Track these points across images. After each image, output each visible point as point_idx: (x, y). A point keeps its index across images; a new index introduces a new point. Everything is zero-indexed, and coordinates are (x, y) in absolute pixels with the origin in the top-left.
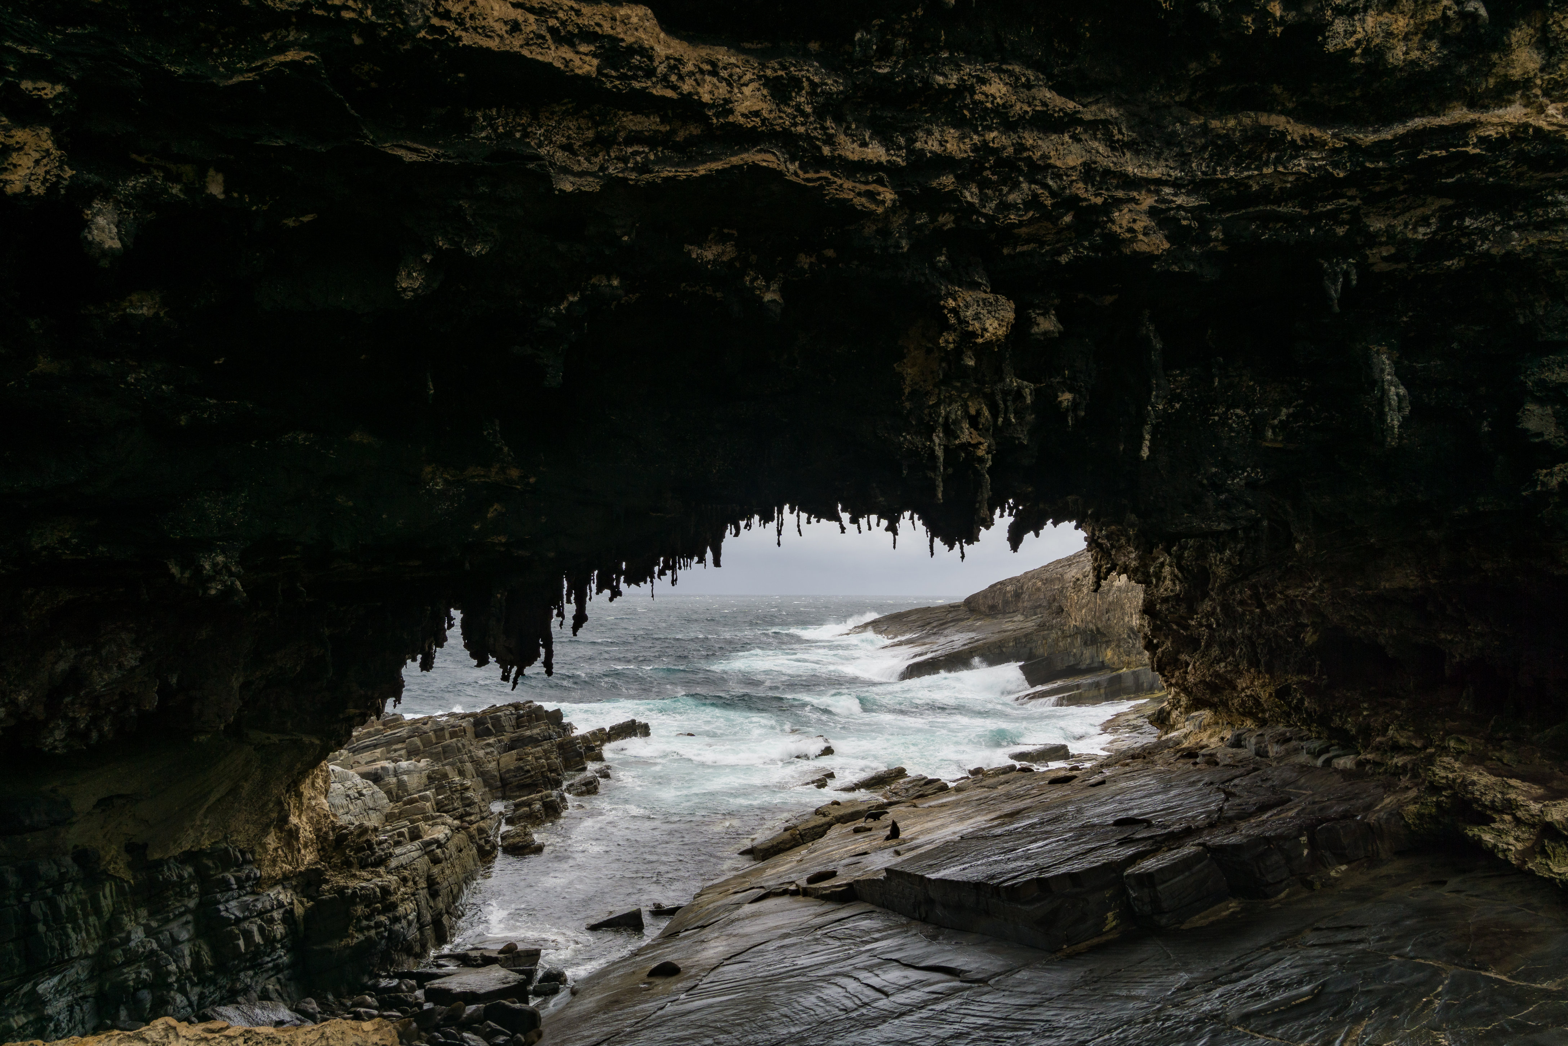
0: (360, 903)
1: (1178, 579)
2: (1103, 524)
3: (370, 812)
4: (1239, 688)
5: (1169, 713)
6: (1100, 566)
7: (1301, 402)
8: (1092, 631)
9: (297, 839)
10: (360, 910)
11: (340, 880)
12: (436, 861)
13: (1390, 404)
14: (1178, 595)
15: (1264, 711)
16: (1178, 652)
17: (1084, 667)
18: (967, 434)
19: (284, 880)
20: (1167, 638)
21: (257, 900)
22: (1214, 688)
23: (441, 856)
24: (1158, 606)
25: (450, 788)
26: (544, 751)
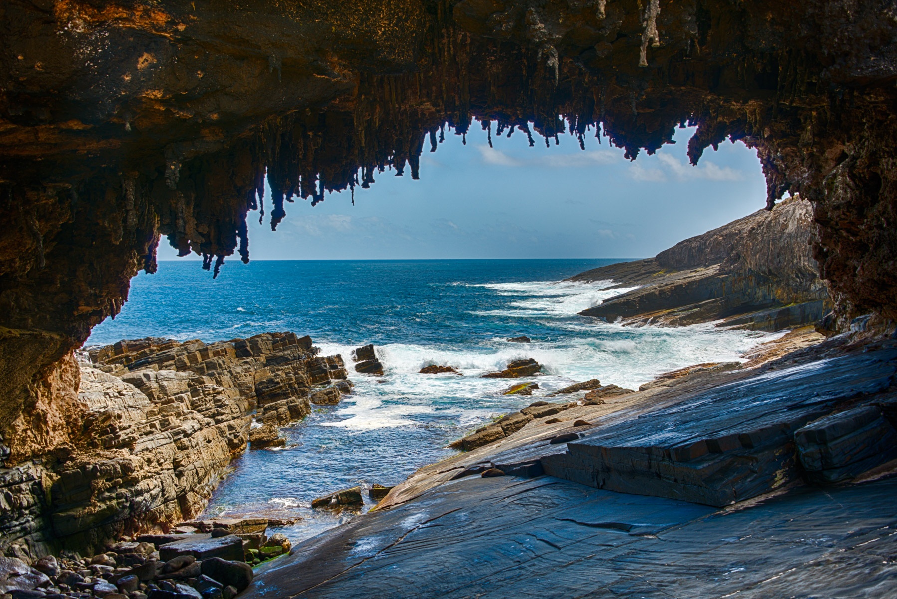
0: (100, 477)
1: (849, 187)
2: (779, 146)
3: (129, 409)
5: (835, 321)
6: (775, 186)
8: (764, 272)
9: (46, 423)
10: (101, 483)
11: (85, 458)
12: (182, 448)
14: (849, 202)
16: (847, 258)
17: (756, 304)
19: (35, 457)
20: (836, 244)
21: (7, 473)
23: (187, 444)
24: (829, 214)
25: (203, 392)
26: (294, 368)
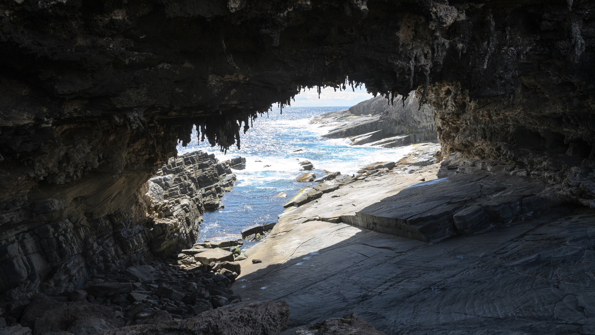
0: (168, 229)
1: (454, 106)
4: (475, 146)
5: (441, 153)
7: (535, 44)
9: (142, 207)
10: (168, 232)
11: (160, 221)
12: (187, 212)
13: (578, 47)
14: (454, 112)
15: (484, 154)
16: (450, 132)
17: (395, 133)
18: (423, 61)
20: (447, 127)
21: (132, 230)
22: (466, 146)
24: (446, 116)
26: (211, 169)
